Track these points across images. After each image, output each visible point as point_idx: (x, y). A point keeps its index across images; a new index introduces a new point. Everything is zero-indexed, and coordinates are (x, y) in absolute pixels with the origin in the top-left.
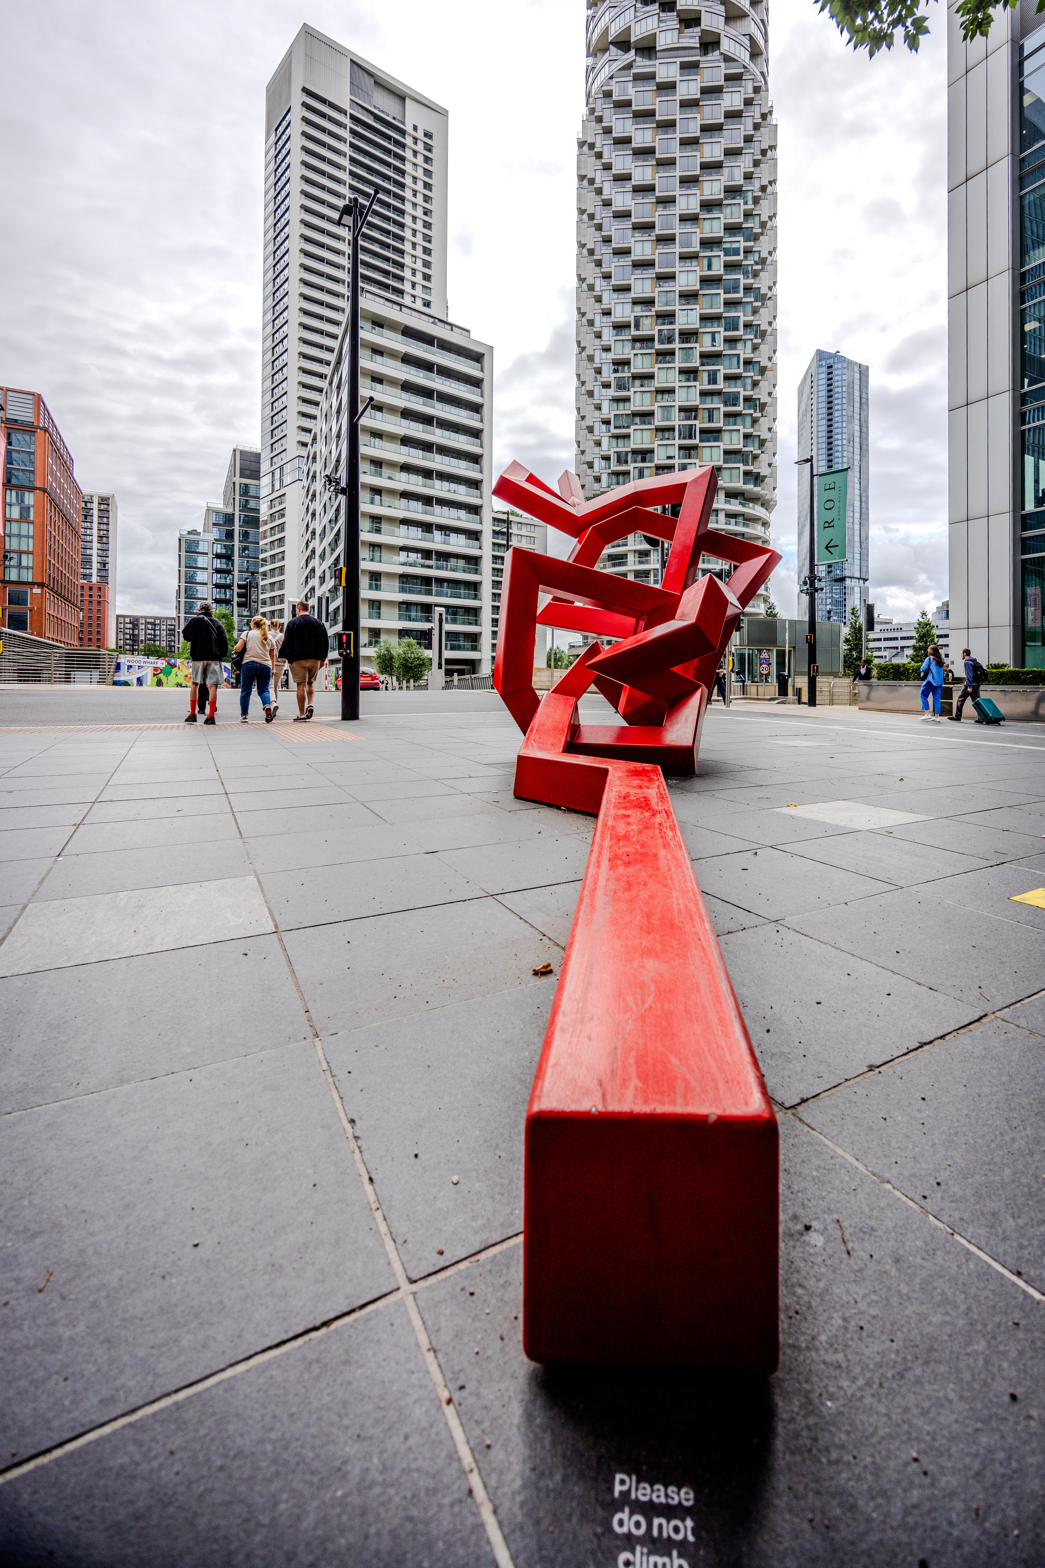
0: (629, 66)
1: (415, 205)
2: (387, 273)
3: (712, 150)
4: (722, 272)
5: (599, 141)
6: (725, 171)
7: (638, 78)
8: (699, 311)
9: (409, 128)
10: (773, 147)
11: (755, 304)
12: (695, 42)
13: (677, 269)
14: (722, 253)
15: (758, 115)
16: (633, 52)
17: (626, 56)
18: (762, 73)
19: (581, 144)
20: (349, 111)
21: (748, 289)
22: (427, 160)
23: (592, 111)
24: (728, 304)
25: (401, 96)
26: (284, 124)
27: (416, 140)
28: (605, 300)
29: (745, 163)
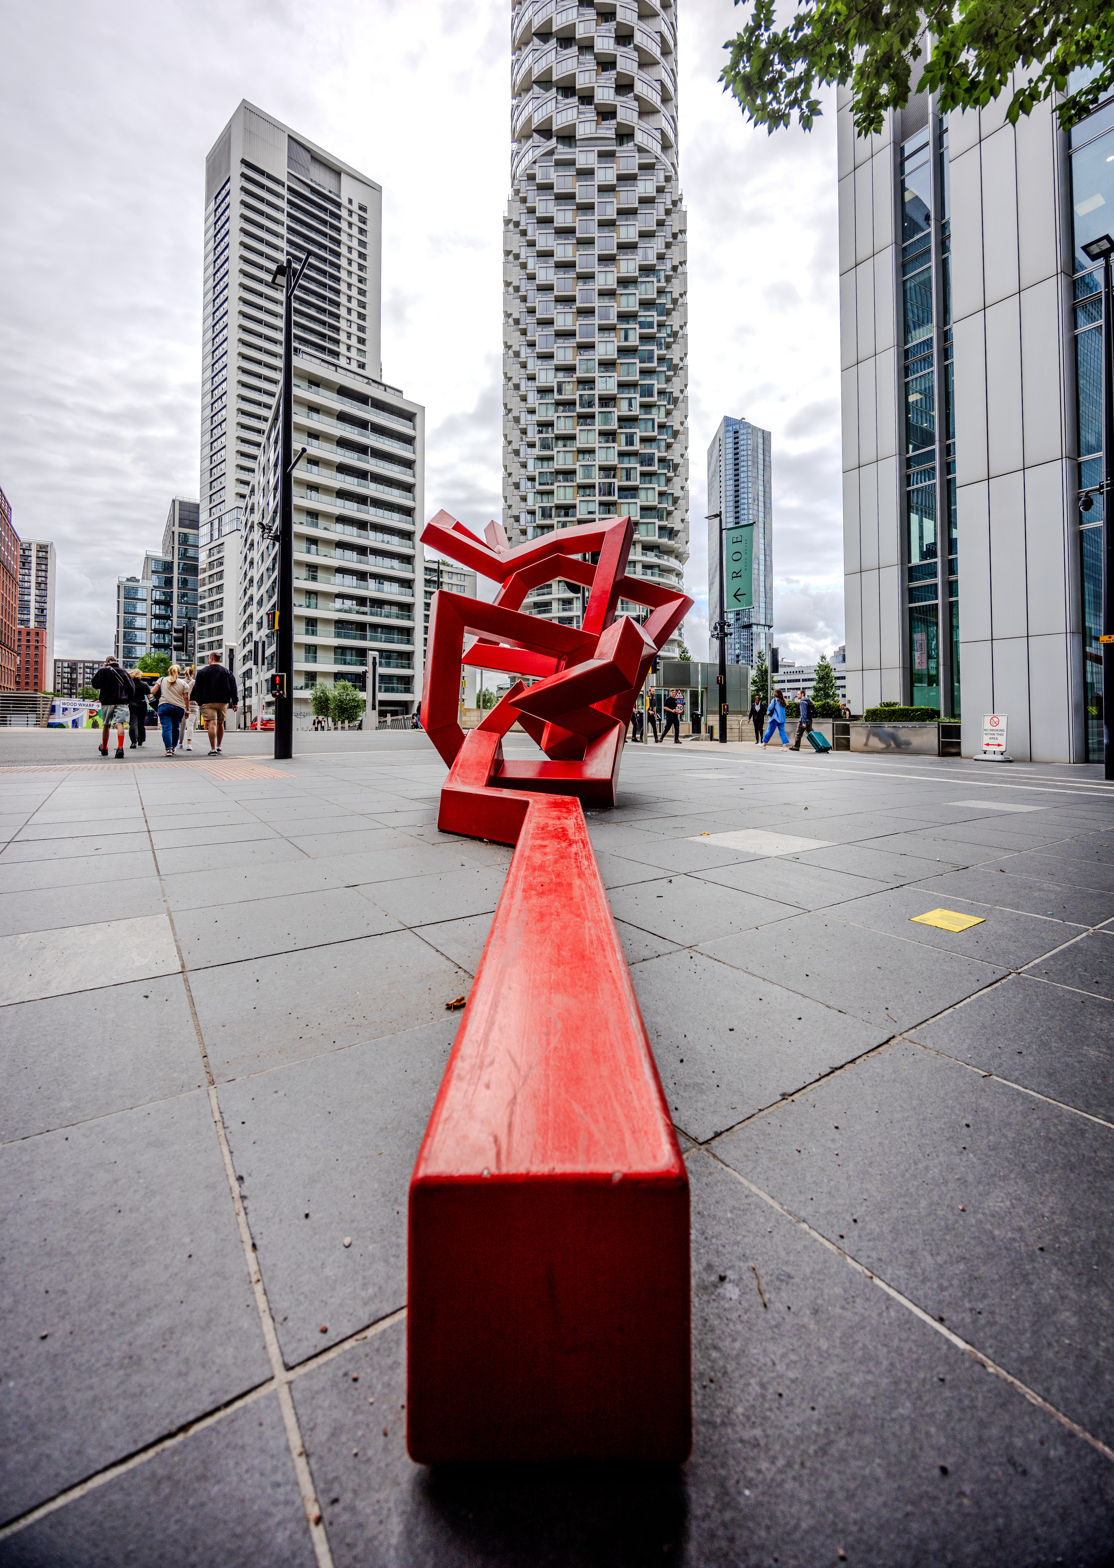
0: (551, 153)
1: (350, 273)
2: (323, 336)
3: (628, 232)
4: (637, 343)
5: (524, 220)
6: (640, 251)
7: (559, 163)
8: (616, 379)
9: (344, 201)
10: (683, 232)
11: (668, 373)
12: (611, 134)
13: (596, 339)
14: (637, 326)
15: (669, 202)
16: (554, 140)
17: (548, 143)
18: (673, 164)
19: (507, 222)
20: (287, 183)
21: (661, 359)
22: (362, 231)
23: (517, 192)
24: (644, 372)
25: (336, 171)
26: (224, 193)
27: (351, 212)
28: (530, 366)
29: (657, 245)
